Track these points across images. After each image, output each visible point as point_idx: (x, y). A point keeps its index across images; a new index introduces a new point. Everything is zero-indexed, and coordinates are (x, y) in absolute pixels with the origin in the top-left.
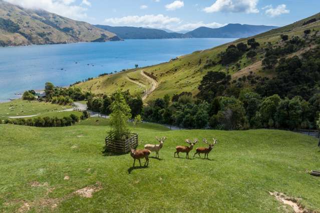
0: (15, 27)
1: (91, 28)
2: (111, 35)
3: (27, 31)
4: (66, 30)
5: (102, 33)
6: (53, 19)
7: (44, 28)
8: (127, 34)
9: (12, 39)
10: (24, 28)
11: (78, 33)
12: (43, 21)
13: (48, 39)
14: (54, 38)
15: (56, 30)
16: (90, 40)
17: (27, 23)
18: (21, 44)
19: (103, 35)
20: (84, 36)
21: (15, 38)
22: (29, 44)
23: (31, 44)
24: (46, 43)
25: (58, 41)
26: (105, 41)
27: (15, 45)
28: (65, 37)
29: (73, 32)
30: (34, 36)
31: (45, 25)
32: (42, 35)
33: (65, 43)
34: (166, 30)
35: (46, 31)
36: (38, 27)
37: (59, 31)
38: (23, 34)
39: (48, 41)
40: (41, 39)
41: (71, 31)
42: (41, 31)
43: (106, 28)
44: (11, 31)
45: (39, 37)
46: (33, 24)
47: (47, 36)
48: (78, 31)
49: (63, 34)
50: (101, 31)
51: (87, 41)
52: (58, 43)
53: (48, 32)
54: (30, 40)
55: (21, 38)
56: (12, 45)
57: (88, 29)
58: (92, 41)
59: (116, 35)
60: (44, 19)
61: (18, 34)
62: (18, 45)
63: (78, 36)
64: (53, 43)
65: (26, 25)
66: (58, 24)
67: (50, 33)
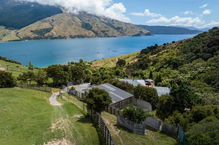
0: (90, 27)
1: (134, 27)
2: (145, 31)
3: (96, 29)
4: (118, 29)
5: (140, 30)
6: (112, 22)
7: (105, 27)
9: (87, 34)
10: (95, 28)
11: (125, 30)
12: (106, 24)
13: (106, 34)
14: (110, 33)
15: (112, 29)
16: (132, 35)
17: (97, 25)
18: (91, 37)
19: (141, 32)
20: (128, 32)
21: (89, 33)
22: (95, 37)
23: (97, 37)
24: (105, 36)
25: (112, 35)
26: (140, 36)
27: (88, 37)
28: (116, 33)
29: (122, 30)
30: (99, 32)
31: (106, 26)
32: (103, 32)
33: (115, 37)
35: (106, 29)
36: (102, 27)
37: (114, 30)
38: (93, 31)
39: (106, 36)
40: (102, 34)
41: (121, 29)
42: (103, 29)
43: (145, 27)
44: (88, 29)
45: (102, 33)
46: (100, 25)
47: (106, 32)
48: (125, 29)
49: (115, 31)
50: (140, 29)
51: (129, 36)
52: (111, 37)
53: (107, 30)
54: (97, 34)
55: (92, 33)
56: (86, 37)
57: (132, 28)
58: (132, 36)
59: (149, 32)
60: (107, 22)
61: (91, 31)
62: (90, 37)
63: (124, 32)
64: (109, 37)
65: (96, 26)
66: (114, 25)
67: (108, 31)
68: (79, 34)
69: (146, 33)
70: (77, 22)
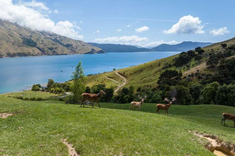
0: (34, 43)
2: (97, 49)
3: (42, 46)
4: (68, 46)
5: (92, 48)
6: (59, 38)
7: (53, 44)
8: (109, 49)
9: (31, 51)
10: (40, 45)
11: (75, 48)
12: (52, 40)
13: (54, 52)
14: (59, 51)
15: (61, 46)
16: (84, 53)
17: (42, 41)
18: (36, 55)
19: (93, 50)
20: (80, 50)
21: (33, 51)
22: (42, 55)
23: (43, 55)
24: (53, 54)
25: (62, 53)
26: (93, 54)
27: (33, 55)
28: (66, 50)
29: (72, 47)
30: (46, 49)
31: (54, 42)
32: (51, 49)
33: (66, 54)
34: (137, 47)
35: (54, 47)
36: (49, 44)
37: (63, 47)
38: (38, 48)
39: (55, 53)
40: (50, 52)
41: (70, 46)
42: (50, 46)
43: (95, 45)
44: (31, 46)
45: (49, 50)
46: (46, 42)
47: (54, 50)
48: (75, 46)
49: (65, 48)
50: (92, 46)
51: (81, 54)
52: (61, 55)
53: (55, 47)
54: (43, 52)
55: (37, 51)
56: (30, 55)
57: (83, 45)
58: (85, 54)
59: (102, 49)
61: (36, 48)
62: (35, 56)
63: (75, 50)
64: (58, 54)
65: (41, 42)
66: (62, 42)
67: (57, 48)
68: (19, 51)
69: (98, 51)
70: (15, 37)
